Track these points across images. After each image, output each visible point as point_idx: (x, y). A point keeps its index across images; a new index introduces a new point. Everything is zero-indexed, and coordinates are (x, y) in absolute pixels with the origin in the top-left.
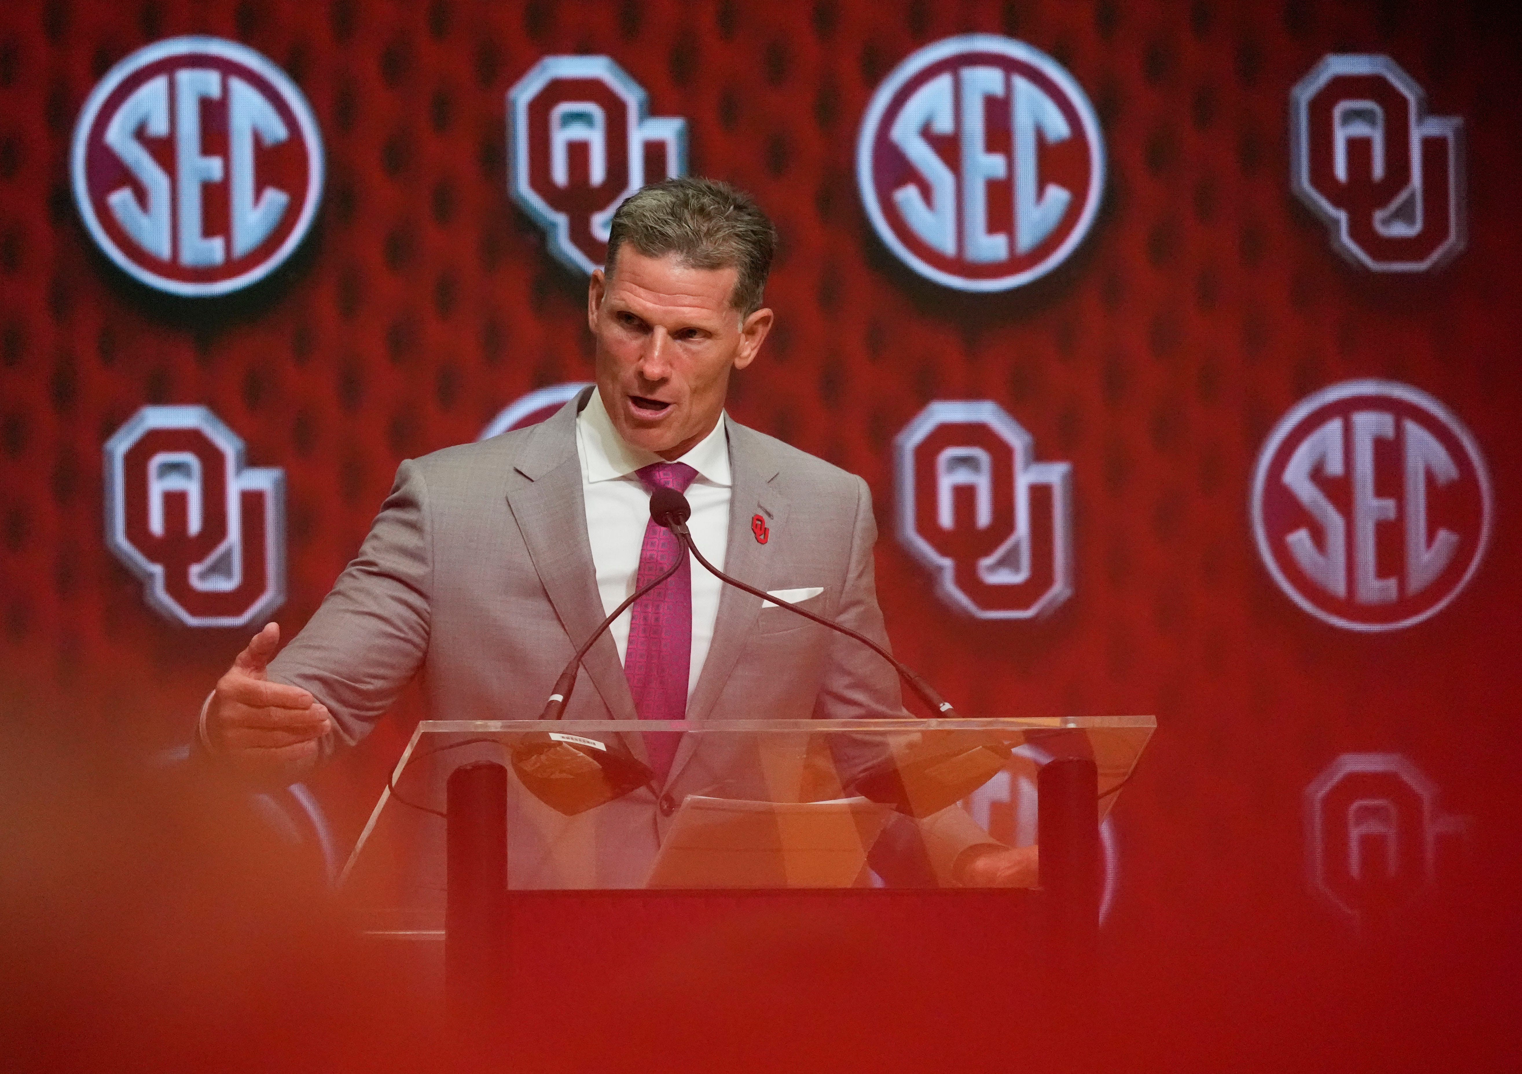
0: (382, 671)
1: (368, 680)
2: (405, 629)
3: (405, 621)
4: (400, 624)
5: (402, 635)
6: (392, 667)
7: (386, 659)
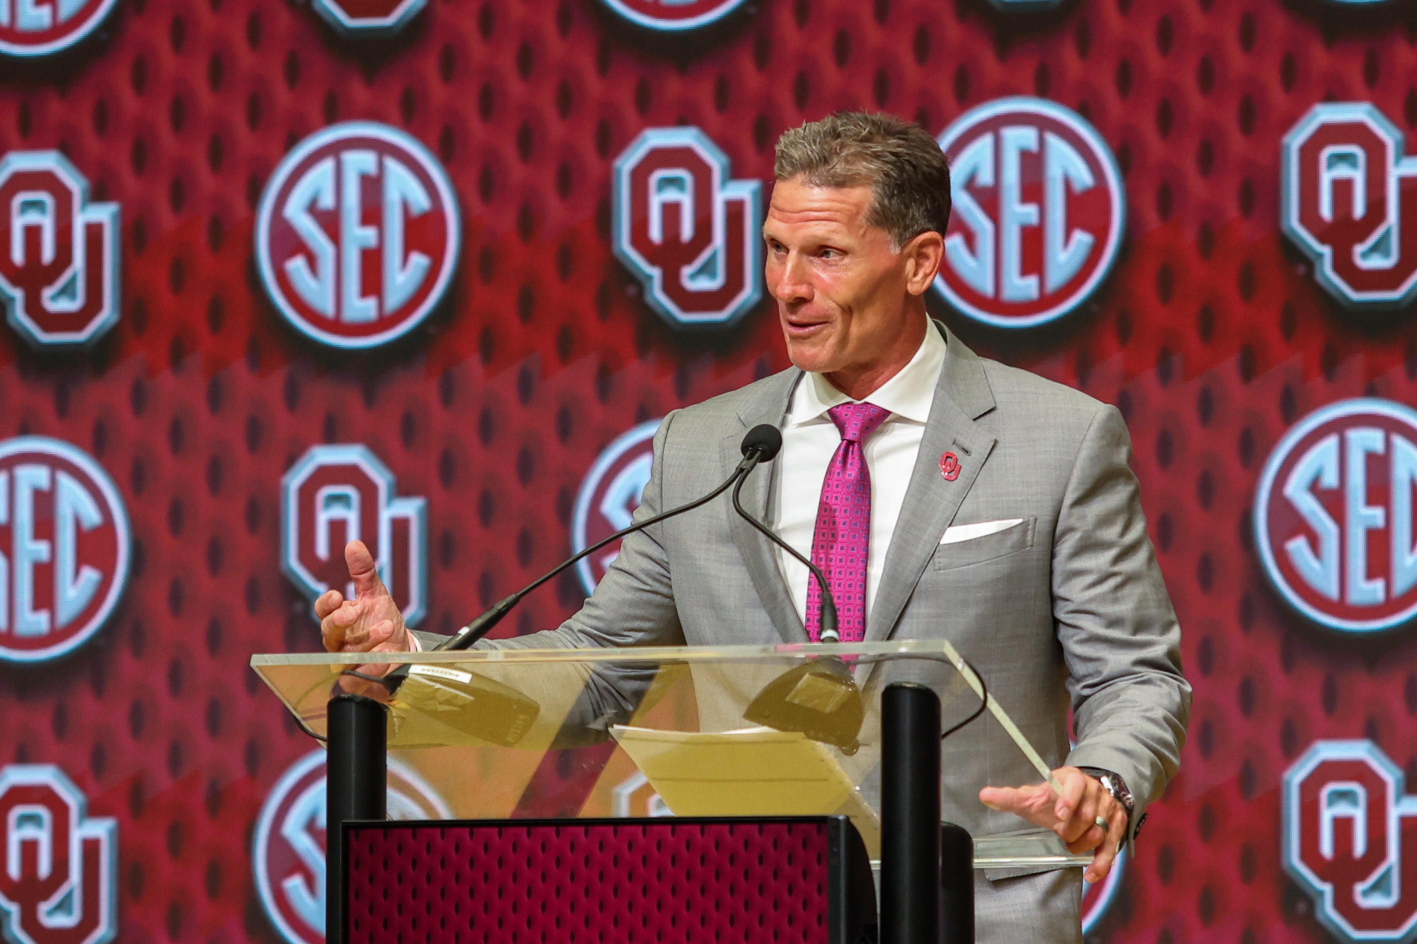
0: (637, 624)
1: (626, 633)
2: (650, 582)
3: (649, 574)
4: (644, 578)
5: (648, 588)
6: (648, 619)
7: (639, 612)
